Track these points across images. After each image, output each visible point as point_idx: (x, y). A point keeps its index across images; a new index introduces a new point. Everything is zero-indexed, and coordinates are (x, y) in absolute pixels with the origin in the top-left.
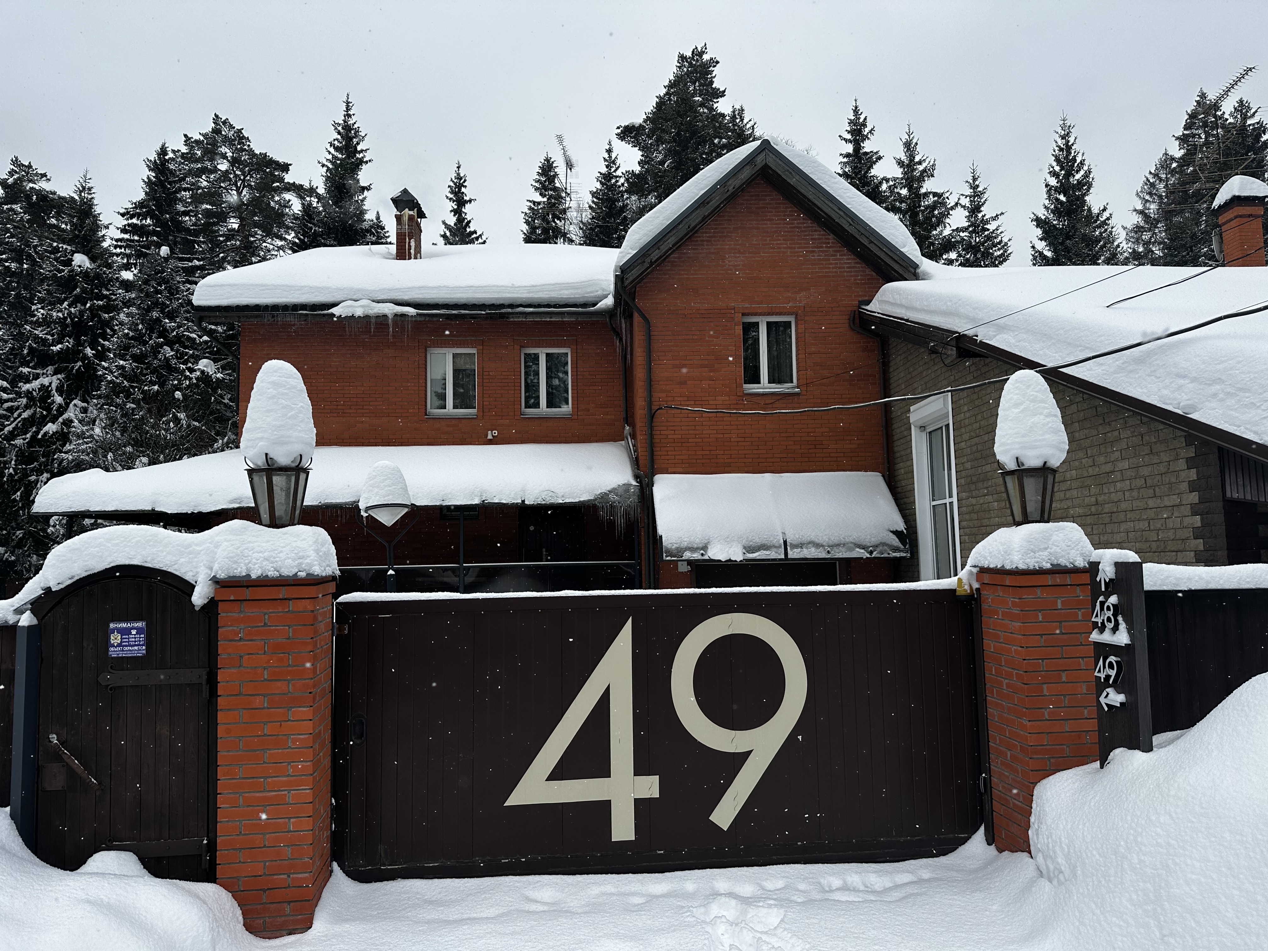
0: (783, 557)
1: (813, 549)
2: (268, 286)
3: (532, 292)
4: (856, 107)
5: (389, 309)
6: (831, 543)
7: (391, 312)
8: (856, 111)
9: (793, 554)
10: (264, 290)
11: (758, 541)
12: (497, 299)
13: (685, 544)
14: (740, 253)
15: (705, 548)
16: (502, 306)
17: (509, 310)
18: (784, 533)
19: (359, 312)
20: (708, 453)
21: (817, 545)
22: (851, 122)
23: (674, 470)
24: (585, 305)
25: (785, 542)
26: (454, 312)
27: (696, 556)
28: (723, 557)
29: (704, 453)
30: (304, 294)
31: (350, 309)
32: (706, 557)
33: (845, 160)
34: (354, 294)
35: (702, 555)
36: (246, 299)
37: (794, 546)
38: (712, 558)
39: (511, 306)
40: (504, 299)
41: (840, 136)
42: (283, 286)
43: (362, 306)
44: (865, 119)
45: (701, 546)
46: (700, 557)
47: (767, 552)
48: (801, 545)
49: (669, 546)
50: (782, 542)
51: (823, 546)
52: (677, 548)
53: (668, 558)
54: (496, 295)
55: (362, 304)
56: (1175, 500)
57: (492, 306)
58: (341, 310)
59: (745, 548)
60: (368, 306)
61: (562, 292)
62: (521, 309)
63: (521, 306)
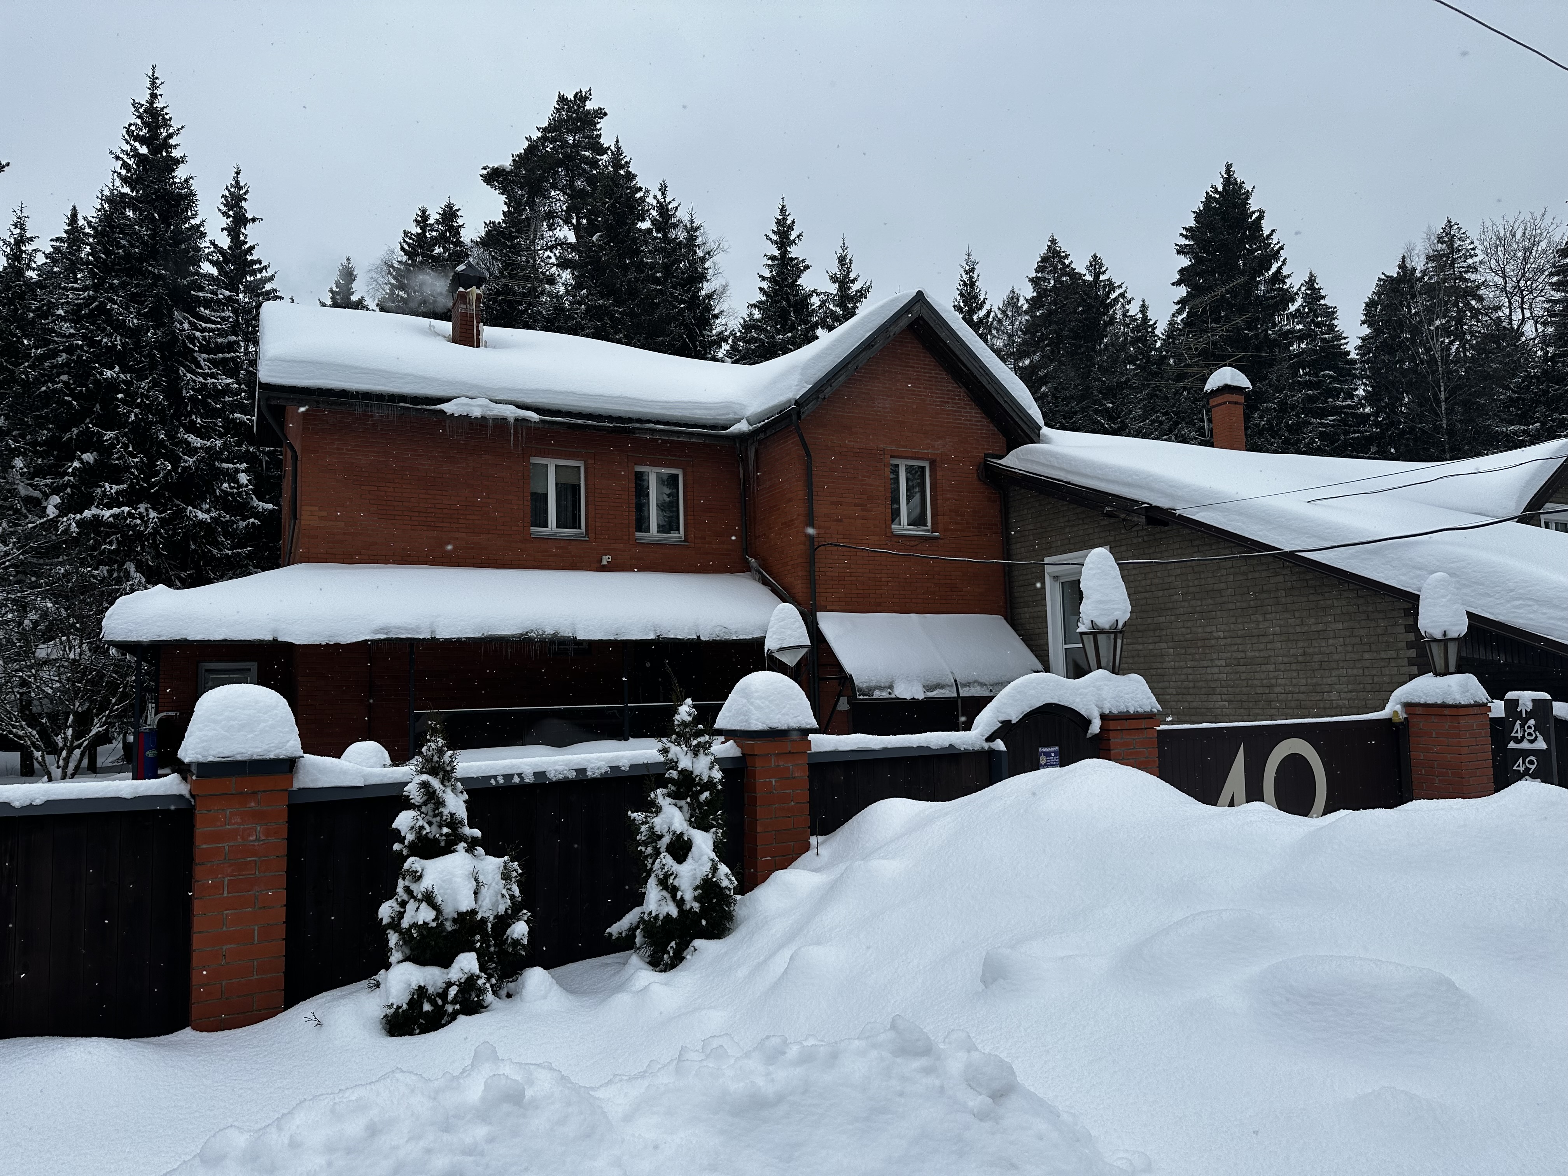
0: (955, 695)
1: (978, 688)
2: (362, 369)
3: (665, 408)
4: (783, 206)
5: (510, 412)
6: (992, 682)
7: (513, 415)
8: (783, 210)
9: (965, 692)
10: (356, 373)
11: (934, 681)
12: (627, 412)
13: (873, 684)
14: (888, 396)
15: (891, 687)
16: (630, 420)
17: (638, 425)
18: (952, 673)
19: (477, 413)
20: (861, 591)
21: (982, 684)
22: (778, 222)
23: (834, 608)
24: (714, 427)
25: (955, 681)
26: (580, 422)
27: (885, 695)
28: (908, 696)
29: (857, 591)
30: (408, 383)
31: (465, 407)
32: (893, 696)
33: (770, 262)
34: (469, 391)
35: (890, 693)
36: (332, 382)
37: (965, 685)
38: (899, 696)
39: (639, 421)
40: (634, 412)
41: (766, 235)
42: (381, 371)
43: (480, 406)
44: (793, 222)
45: (887, 685)
46: (888, 696)
47: (942, 691)
48: (968, 685)
49: (860, 685)
50: (953, 681)
51: (985, 685)
52: (867, 687)
53: (861, 697)
54: (627, 408)
55: (480, 403)
56: (1392, 654)
57: (620, 419)
58: (455, 407)
59: (924, 687)
60: (487, 406)
61: (695, 411)
62: (651, 425)
63: (649, 421)
